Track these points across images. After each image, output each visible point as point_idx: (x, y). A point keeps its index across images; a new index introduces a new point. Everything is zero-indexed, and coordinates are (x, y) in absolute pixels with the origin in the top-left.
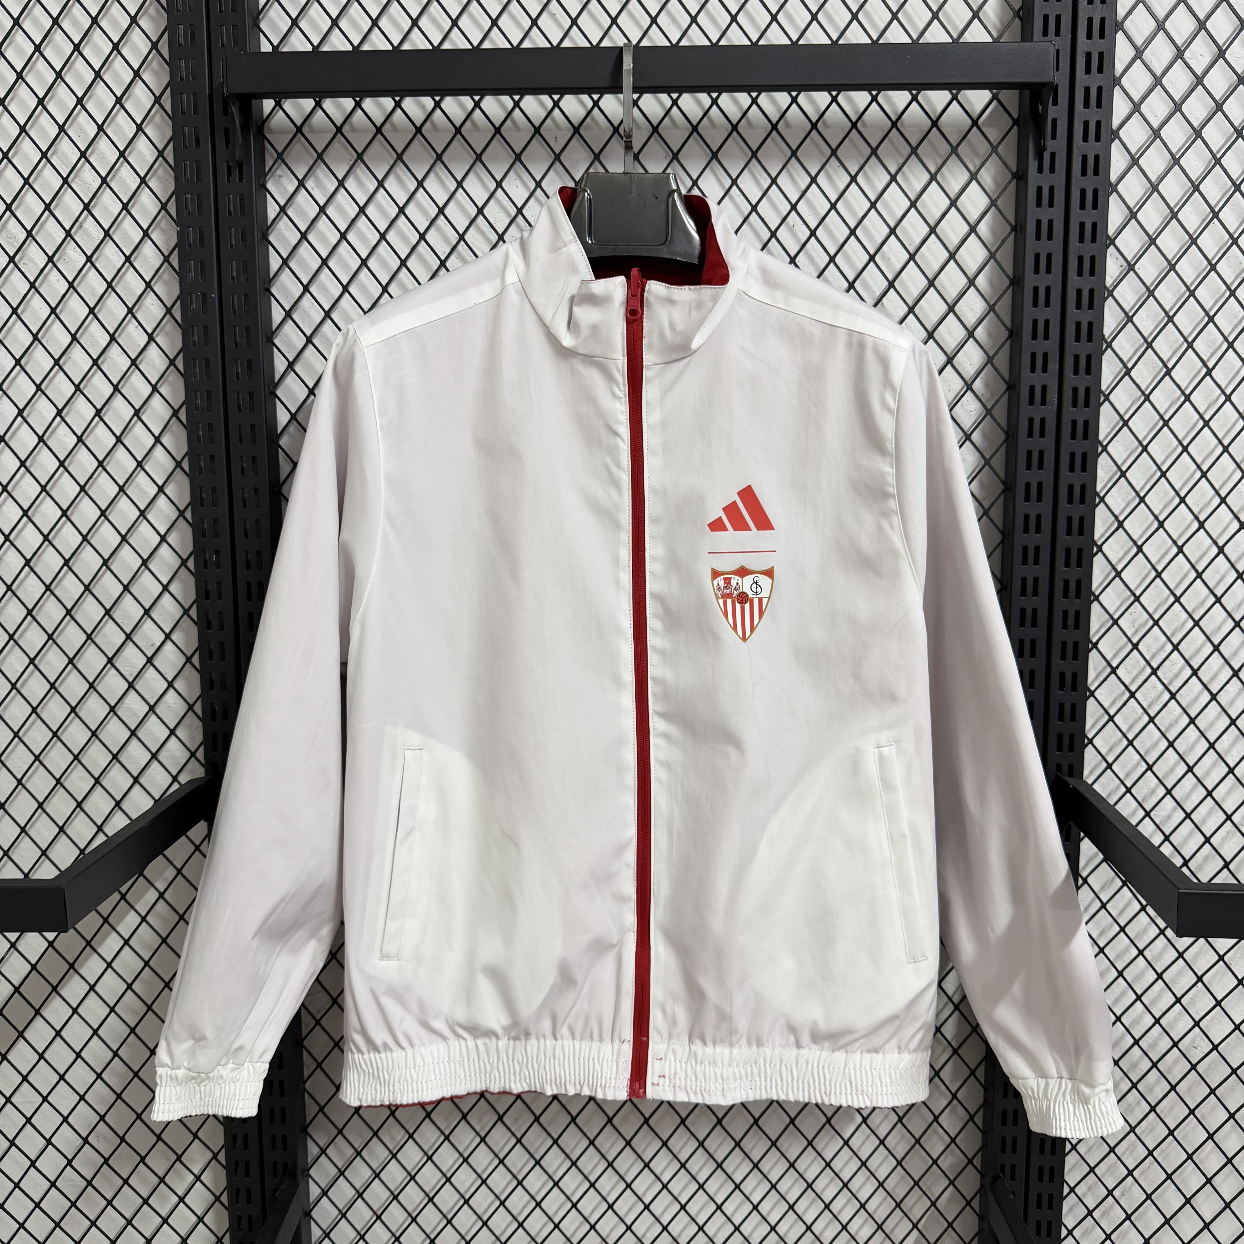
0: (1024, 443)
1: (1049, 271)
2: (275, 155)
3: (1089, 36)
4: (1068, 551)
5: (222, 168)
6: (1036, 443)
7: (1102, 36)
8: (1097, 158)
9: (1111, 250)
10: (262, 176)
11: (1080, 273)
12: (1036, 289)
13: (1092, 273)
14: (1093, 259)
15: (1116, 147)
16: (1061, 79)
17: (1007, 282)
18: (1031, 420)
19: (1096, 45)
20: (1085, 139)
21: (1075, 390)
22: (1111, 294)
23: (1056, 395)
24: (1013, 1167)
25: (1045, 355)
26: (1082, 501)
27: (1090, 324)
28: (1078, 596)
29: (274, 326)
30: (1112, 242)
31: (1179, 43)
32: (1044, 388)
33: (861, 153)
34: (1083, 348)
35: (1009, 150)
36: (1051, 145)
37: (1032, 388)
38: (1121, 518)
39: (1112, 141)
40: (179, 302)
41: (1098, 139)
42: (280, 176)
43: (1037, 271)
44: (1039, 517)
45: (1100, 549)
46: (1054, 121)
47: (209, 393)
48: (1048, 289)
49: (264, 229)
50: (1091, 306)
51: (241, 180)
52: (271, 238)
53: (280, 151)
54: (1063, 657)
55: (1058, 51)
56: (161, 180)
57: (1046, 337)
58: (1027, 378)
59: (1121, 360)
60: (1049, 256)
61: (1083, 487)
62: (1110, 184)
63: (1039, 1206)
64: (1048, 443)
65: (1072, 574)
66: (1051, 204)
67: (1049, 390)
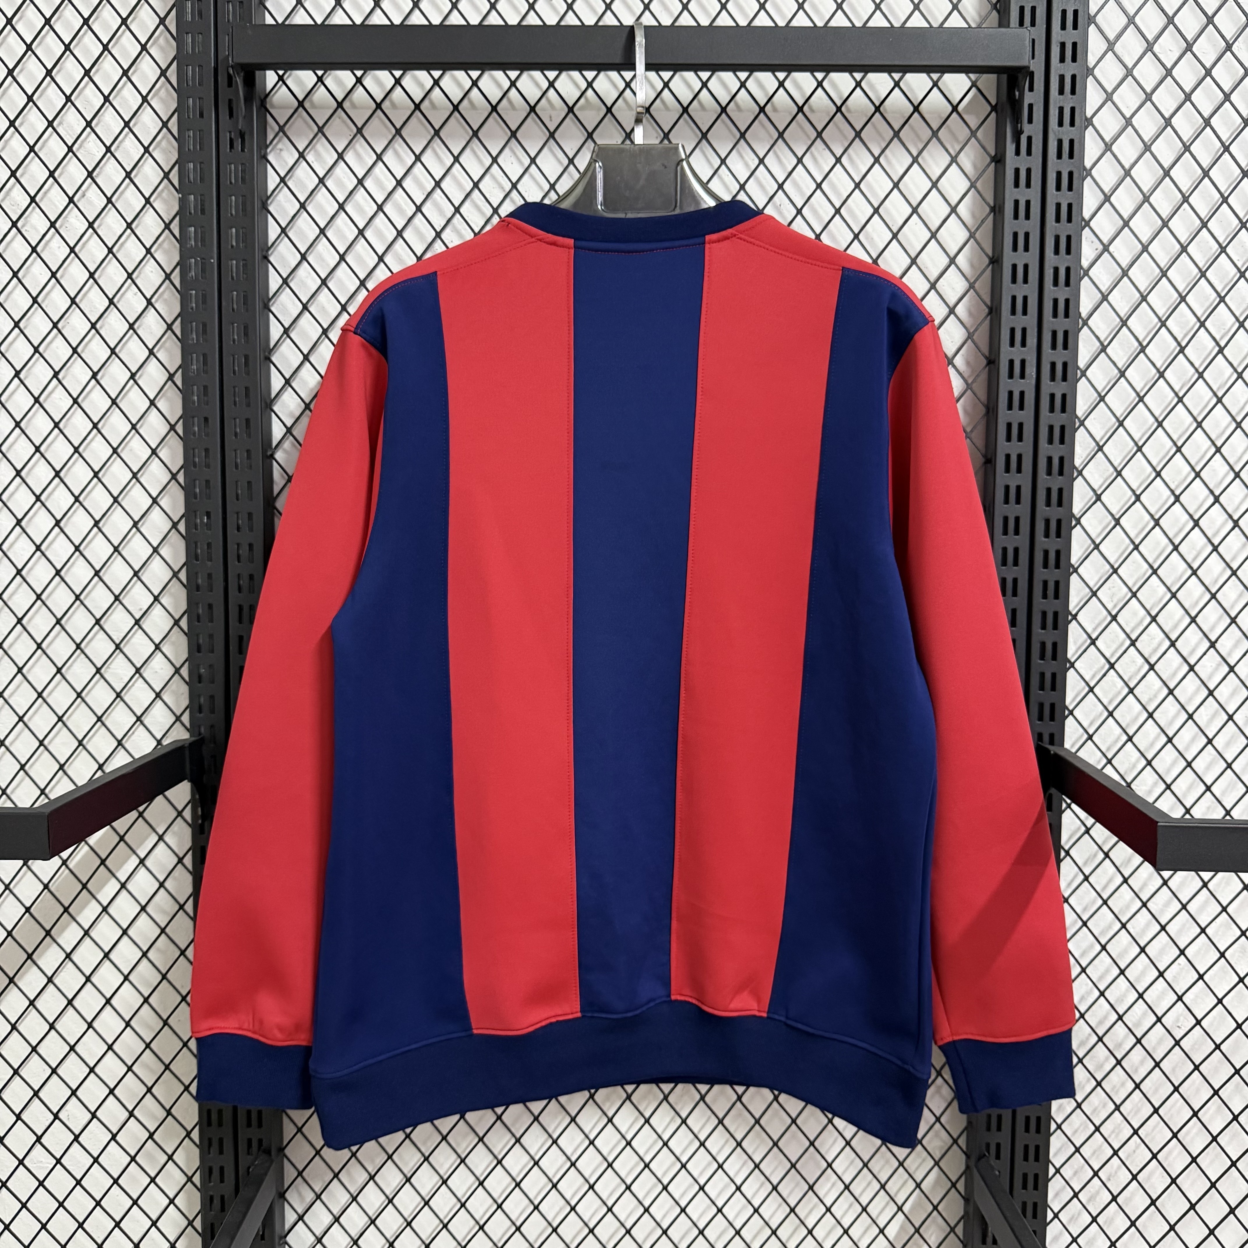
0: (1004, 415)
1: (1026, 249)
2: (277, 128)
3: (1063, 27)
4: (1047, 522)
5: (225, 138)
6: (1016, 416)
7: (1075, 27)
8: (1072, 142)
9: (1086, 232)
10: (264, 146)
11: (1057, 252)
12: (1014, 267)
13: (1068, 252)
14: (1069, 238)
15: (1089, 133)
16: (1037, 67)
17: (987, 261)
18: (1011, 393)
19: (1070, 36)
20: (1061, 124)
21: (1053, 365)
22: (1086, 273)
23: (1035, 370)
24: (998, 1146)
25: (1024, 330)
26: (1061, 473)
27: (1067, 301)
28: (1057, 566)
29: (271, 294)
30: (1087, 224)
31: (1150, 37)
32: (1023, 362)
33: (845, 137)
34: (1061, 324)
35: (987, 134)
36: (1027, 129)
37: (1011, 362)
38: (1099, 493)
39: (1086, 128)
40: (179, 267)
41: (1072, 124)
42: (281, 150)
43: (1015, 249)
44: (1018, 488)
45: (1078, 522)
46: (1031, 106)
47: (205, 355)
48: (1026, 267)
49: (264, 199)
50: (1067, 284)
51: (243, 150)
52: (271, 208)
53: (282, 124)
54: (1044, 627)
55: (1033, 40)
56: (164, 151)
57: (1025, 313)
58: (1006, 353)
59: (1098, 338)
60: (1027, 235)
61: (1061, 459)
62: (1085, 168)
63: (1025, 1187)
64: (1027, 416)
65: (1052, 544)
66: (1028, 185)
67: (1027, 364)
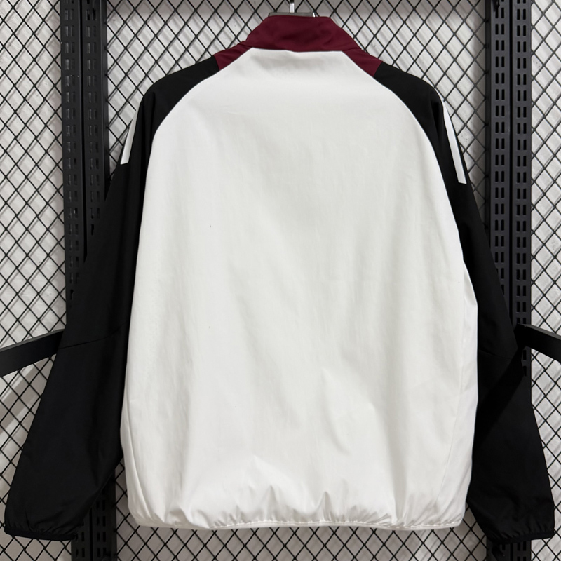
0: (494, 151)
1: (503, 65)
2: (112, 9)
4: (518, 207)
5: (85, 13)
6: (500, 152)
8: (524, 11)
9: (534, 56)
11: (519, 67)
12: (497, 75)
13: (525, 67)
14: (525, 60)
15: (533, 7)
17: (483, 73)
18: (497, 140)
21: (519, 125)
22: (534, 78)
23: (509, 127)
25: (503, 107)
26: (525, 181)
27: (525, 92)
28: (524, 230)
29: (109, 95)
30: (534, 53)
32: (503, 124)
34: (522, 104)
35: (481, 8)
36: (501, 4)
37: (497, 124)
38: (545, 192)
39: (532, 4)
40: (61, 80)
42: (114, 20)
43: (497, 65)
44: (503, 189)
45: (535, 207)
47: (74, 126)
48: (503, 75)
49: (106, 45)
50: (525, 83)
51: (94, 19)
52: (109, 50)
53: (114, 6)
54: (518, 262)
57: (503, 98)
58: (494, 119)
59: (541, 111)
60: (503, 58)
61: (525, 174)
62: (532, 25)
64: (506, 152)
65: (521, 218)
66: (503, 33)
67: (505, 125)
